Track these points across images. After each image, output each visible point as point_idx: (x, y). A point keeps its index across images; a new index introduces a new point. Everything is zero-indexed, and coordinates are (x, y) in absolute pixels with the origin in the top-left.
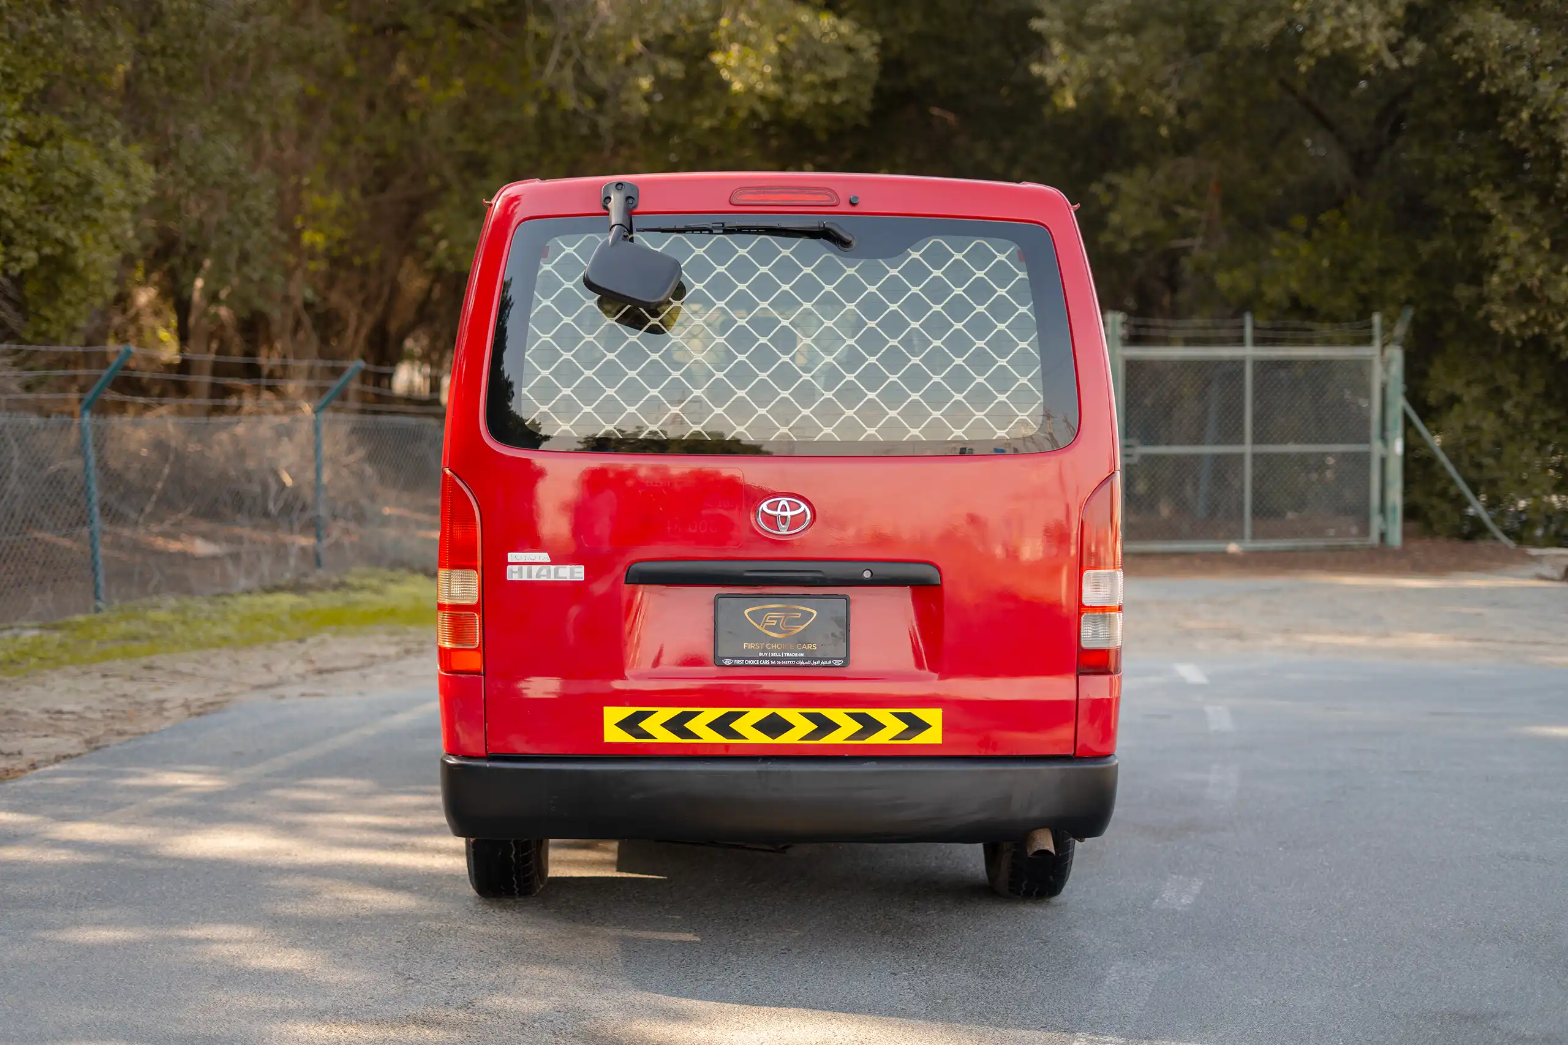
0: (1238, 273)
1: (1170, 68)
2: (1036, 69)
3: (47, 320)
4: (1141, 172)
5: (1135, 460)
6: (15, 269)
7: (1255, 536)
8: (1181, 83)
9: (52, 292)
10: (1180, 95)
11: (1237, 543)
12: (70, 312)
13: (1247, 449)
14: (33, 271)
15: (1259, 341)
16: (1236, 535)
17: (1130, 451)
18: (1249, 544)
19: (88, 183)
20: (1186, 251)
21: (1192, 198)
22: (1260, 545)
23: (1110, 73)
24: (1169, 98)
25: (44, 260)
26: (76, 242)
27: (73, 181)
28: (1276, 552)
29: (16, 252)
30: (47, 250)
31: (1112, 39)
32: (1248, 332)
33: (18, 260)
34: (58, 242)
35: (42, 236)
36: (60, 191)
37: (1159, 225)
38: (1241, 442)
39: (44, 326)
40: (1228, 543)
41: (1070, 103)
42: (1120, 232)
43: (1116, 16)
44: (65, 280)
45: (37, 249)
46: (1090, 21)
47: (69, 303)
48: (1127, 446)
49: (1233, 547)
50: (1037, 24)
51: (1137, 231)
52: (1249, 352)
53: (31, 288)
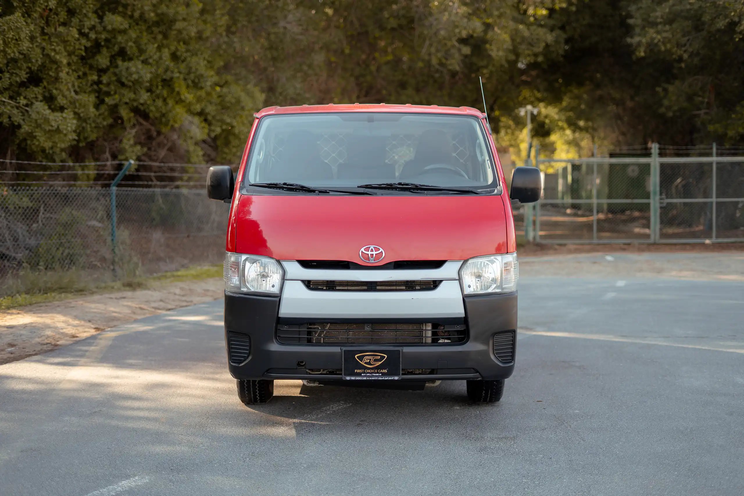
0: (717, 125)
1: (686, 39)
2: (629, 40)
3: (226, 153)
4: (677, 83)
5: (664, 205)
6: (213, 135)
7: (717, 237)
8: (691, 45)
9: (227, 143)
10: (691, 50)
11: (709, 240)
12: (234, 150)
13: (714, 200)
14: (220, 135)
15: (718, 155)
16: (710, 237)
17: (662, 201)
18: (714, 240)
19: (238, 101)
20: (698, 116)
21: (700, 93)
22: (720, 240)
23: (659, 41)
24: (685, 51)
25: (223, 131)
26: (235, 124)
27: (233, 101)
28: (727, 243)
29: (213, 128)
30: (224, 127)
31: (660, 27)
32: (714, 150)
33: (214, 131)
34: (228, 124)
35: (222, 121)
36: (228, 105)
37: (685, 105)
38: (712, 197)
39: (225, 156)
40: (706, 240)
41: (642, 54)
42: (669, 108)
43: (662, 17)
44: (231, 138)
45: (221, 127)
46: (651, 20)
47: (234, 147)
48: (661, 199)
49: (707, 241)
50: (631, 21)
51: (676, 108)
52: (714, 159)
53: (219, 143)
